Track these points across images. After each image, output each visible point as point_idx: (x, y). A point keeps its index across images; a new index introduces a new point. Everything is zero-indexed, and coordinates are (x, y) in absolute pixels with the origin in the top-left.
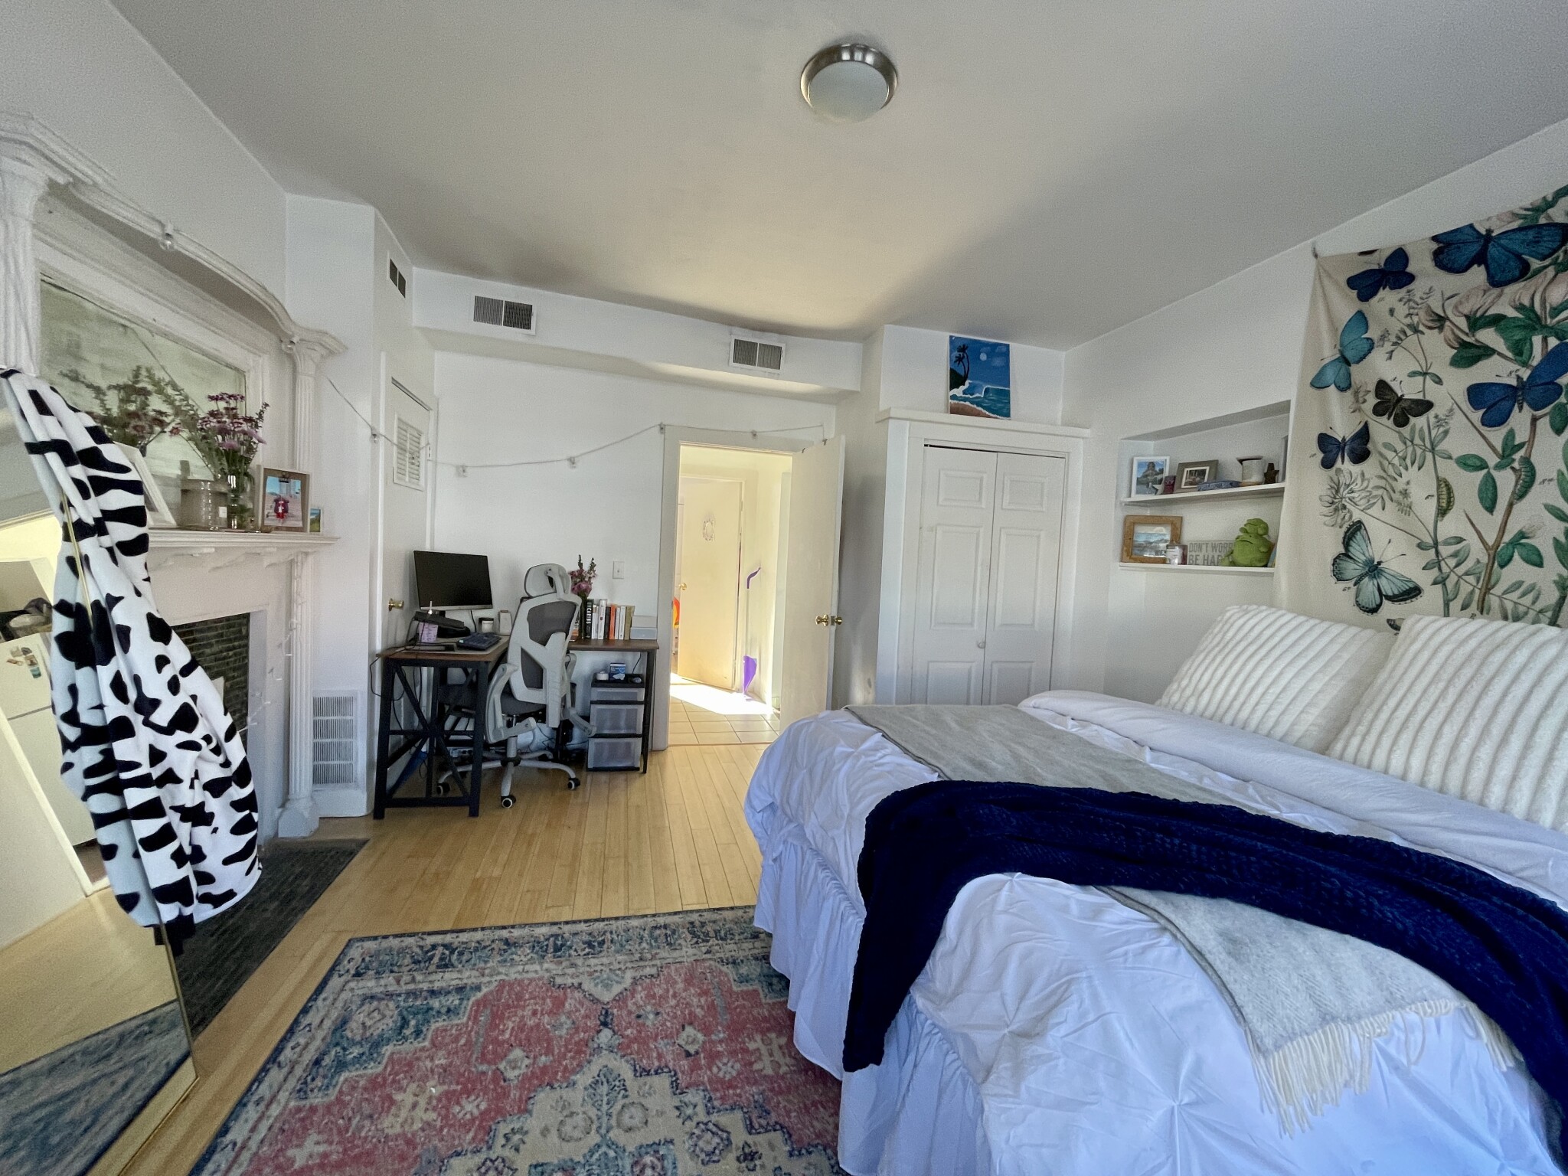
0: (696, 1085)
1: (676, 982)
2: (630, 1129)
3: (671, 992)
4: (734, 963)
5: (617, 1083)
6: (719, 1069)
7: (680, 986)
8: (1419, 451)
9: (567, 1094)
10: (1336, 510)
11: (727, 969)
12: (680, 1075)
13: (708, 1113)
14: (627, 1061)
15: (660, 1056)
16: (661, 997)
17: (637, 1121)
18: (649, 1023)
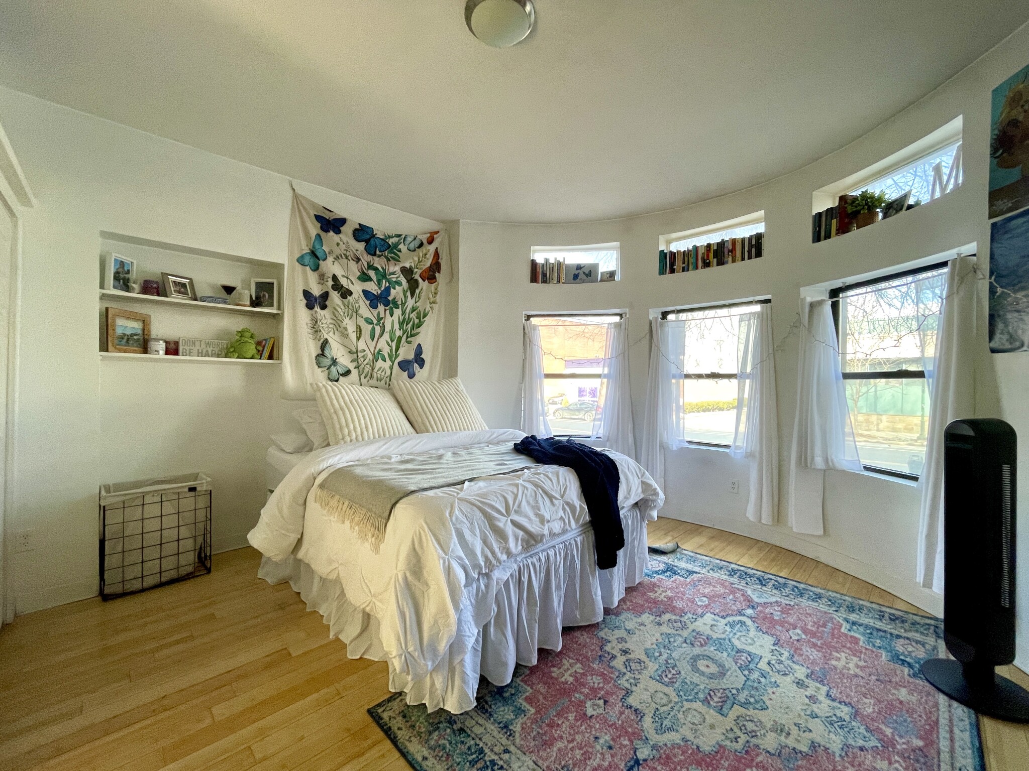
0: (617, 687)
1: (559, 750)
2: (666, 695)
3: (571, 745)
4: (506, 727)
5: (657, 719)
6: (599, 684)
7: (559, 744)
8: (350, 312)
9: (690, 736)
10: (316, 331)
11: (517, 728)
12: (621, 697)
13: (625, 674)
14: (642, 726)
15: (621, 713)
16: (581, 749)
17: (660, 695)
18: (607, 738)
